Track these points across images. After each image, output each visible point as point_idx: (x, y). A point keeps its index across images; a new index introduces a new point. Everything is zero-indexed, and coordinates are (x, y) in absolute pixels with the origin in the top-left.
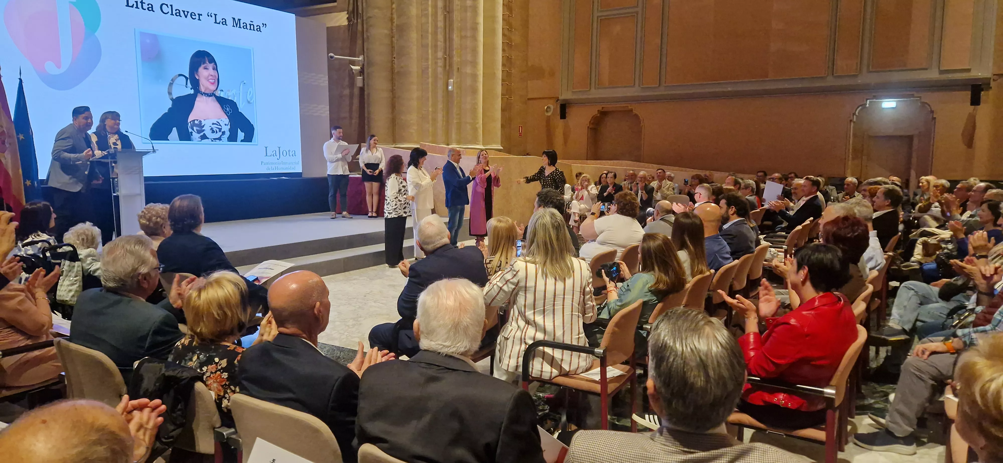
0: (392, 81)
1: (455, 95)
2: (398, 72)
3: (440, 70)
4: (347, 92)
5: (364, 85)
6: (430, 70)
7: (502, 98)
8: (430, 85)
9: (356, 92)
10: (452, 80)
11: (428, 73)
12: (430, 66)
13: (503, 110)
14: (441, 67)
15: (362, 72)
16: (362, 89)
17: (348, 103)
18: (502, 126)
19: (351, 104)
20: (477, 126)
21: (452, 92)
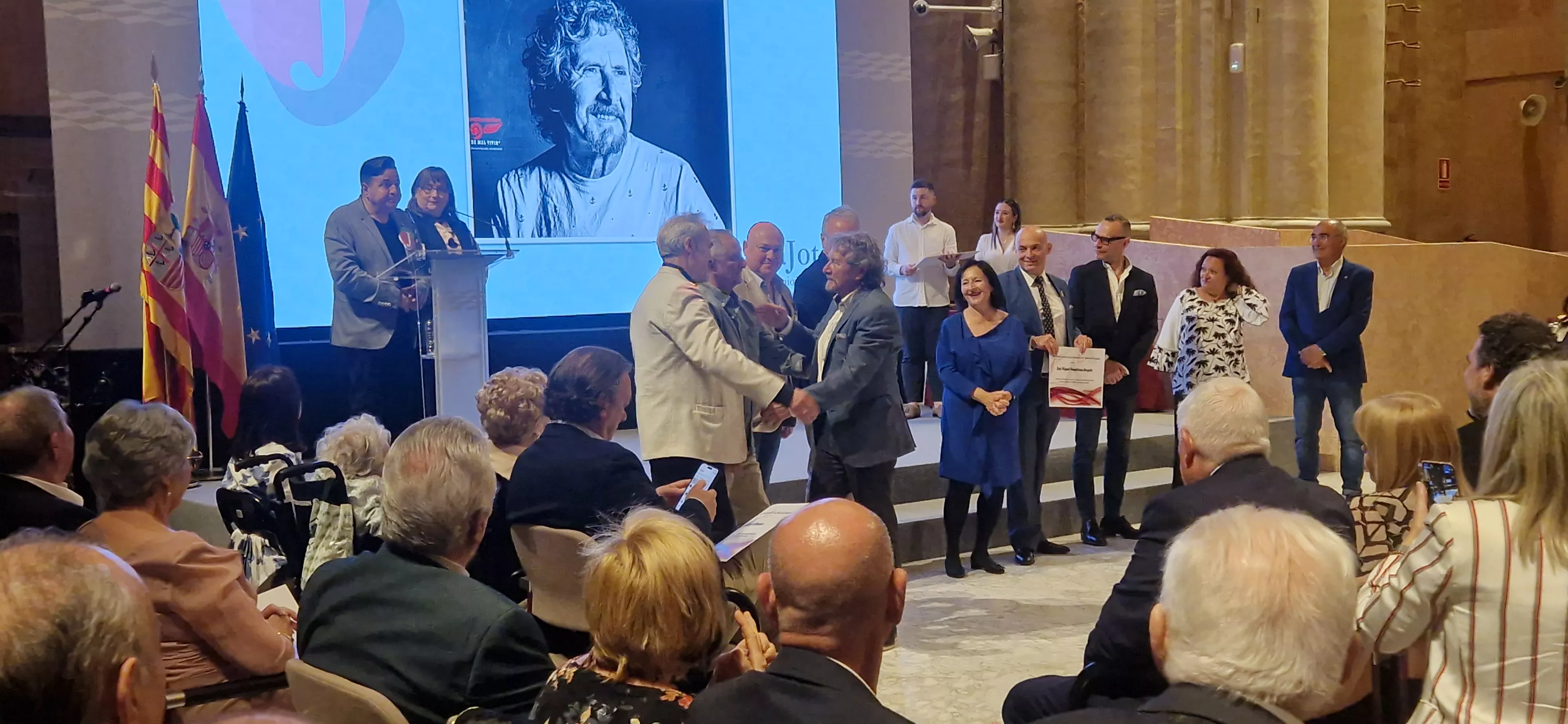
0: (1076, 59)
1: (1249, 85)
2: (1089, 36)
3: (1206, 19)
4: (958, 95)
5: (1002, 75)
6: (1179, 21)
7: (1387, 87)
8: (1179, 66)
9: (982, 93)
10: (1240, 45)
11: (1173, 30)
12: (1179, 12)
13: (1390, 118)
14: (1208, 10)
15: (997, 41)
16: (997, 86)
17: (960, 123)
18: (1390, 163)
19: (968, 127)
20: (1313, 164)
21: (1240, 75)
